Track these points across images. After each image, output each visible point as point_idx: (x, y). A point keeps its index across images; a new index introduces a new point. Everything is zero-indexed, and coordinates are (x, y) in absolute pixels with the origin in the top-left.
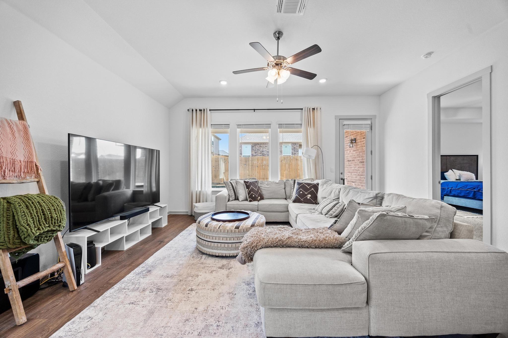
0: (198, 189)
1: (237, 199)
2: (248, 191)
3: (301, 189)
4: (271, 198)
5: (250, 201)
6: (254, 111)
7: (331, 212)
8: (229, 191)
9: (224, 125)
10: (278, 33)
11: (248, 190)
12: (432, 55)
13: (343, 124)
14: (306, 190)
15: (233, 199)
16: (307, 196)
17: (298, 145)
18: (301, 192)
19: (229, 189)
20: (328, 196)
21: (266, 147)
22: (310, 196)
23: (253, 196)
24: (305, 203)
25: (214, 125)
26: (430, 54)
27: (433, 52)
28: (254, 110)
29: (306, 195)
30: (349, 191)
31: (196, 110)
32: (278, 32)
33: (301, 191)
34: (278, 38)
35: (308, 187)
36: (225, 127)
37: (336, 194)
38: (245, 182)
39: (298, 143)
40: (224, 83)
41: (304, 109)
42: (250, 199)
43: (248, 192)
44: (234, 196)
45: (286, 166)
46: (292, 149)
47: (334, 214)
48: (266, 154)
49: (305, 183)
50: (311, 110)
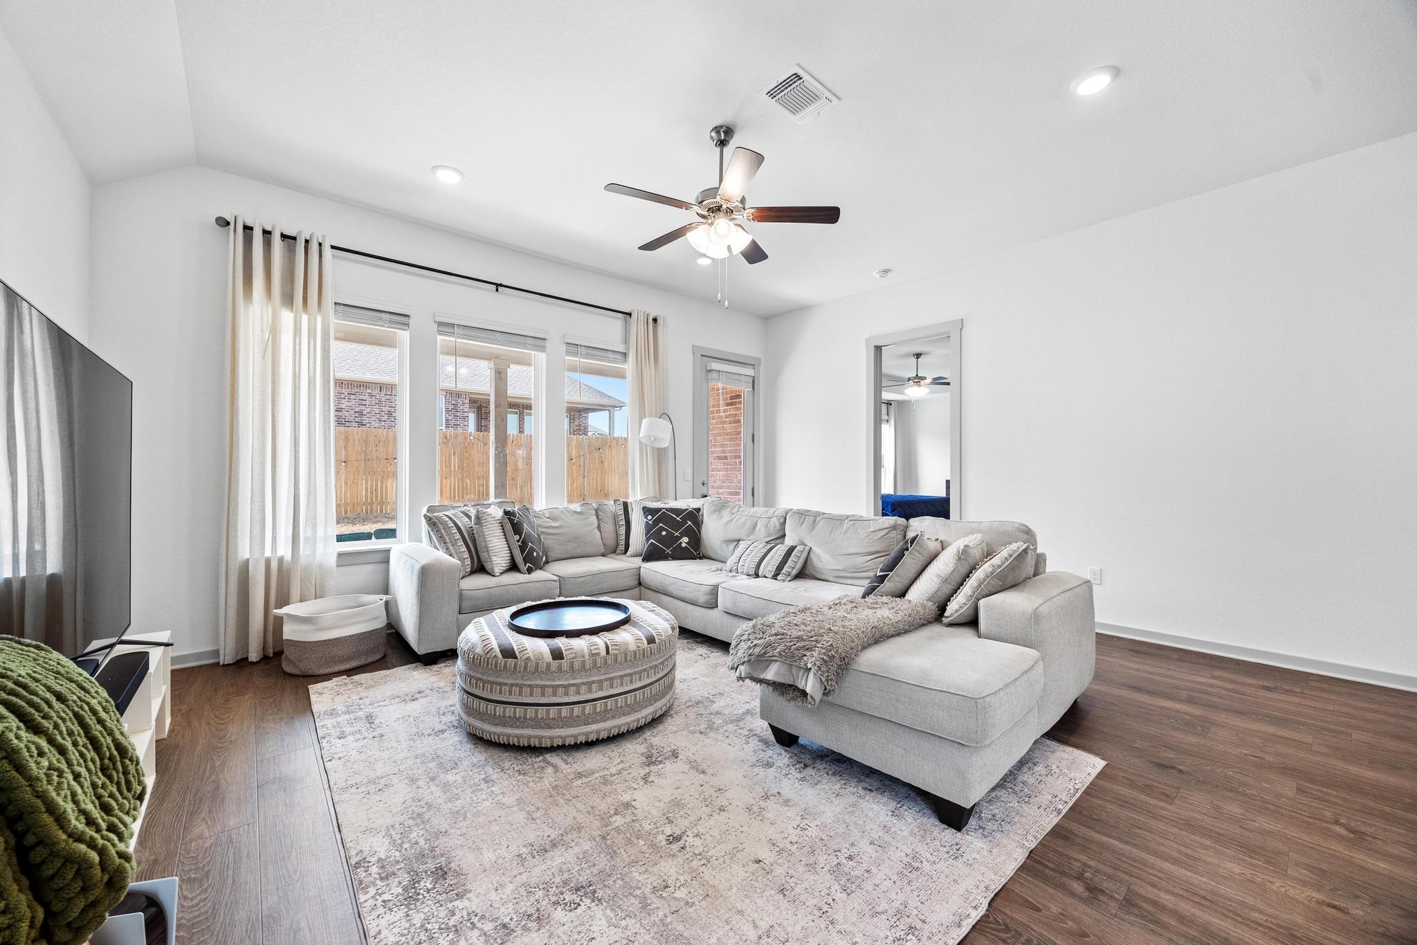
0: (274, 549)
1: (480, 568)
2: (518, 541)
3: (661, 524)
4: (568, 556)
5: (530, 571)
6: (497, 290)
7: (786, 569)
8: (451, 548)
9: (388, 316)
10: (724, 132)
11: (517, 537)
12: (889, 274)
13: (709, 368)
14: (676, 525)
15: (467, 570)
16: (681, 541)
17: (467, 401)
18: (664, 533)
19: (448, 540)
20: (748, 536)
21: (352, 397)
22: (686, 539)
23: (535, 554)
24: (674, 558)
25: (344, 305)
26: (886, 271)
27: (890, 270)
28: (498, 285)
29: (678, 538)
30: (814, 522)
31: (267, 233)
32: (724, 128)
33: (662, 529)
34: (722, 143)
35: (678, 519)
36: (391, 322)
37: (772, 529)
38: (506, 513)
39: (465, 393)
40: (447, 178)
41: (634, 316)
42: (528, 564)
43: (520, 544)
44: (469, 562)
45: (450, 463)
46: (447, 410)
47: (794, 572)
48: (351, 419)
49: (667, 509)
50: (651, 321)
